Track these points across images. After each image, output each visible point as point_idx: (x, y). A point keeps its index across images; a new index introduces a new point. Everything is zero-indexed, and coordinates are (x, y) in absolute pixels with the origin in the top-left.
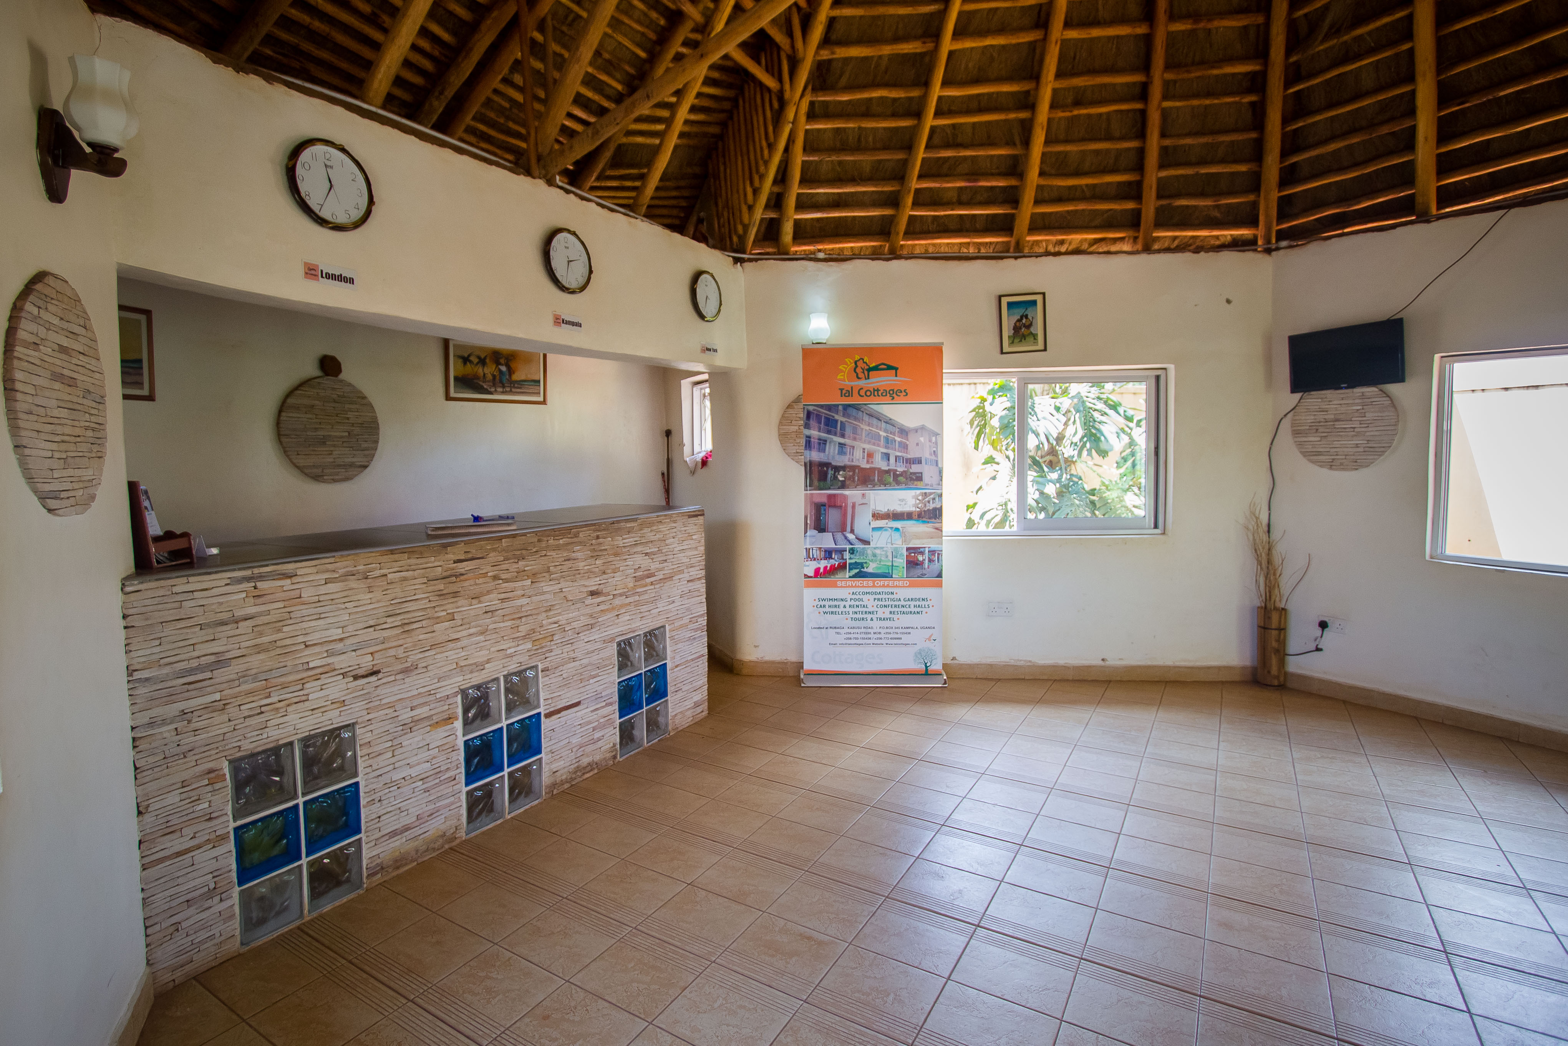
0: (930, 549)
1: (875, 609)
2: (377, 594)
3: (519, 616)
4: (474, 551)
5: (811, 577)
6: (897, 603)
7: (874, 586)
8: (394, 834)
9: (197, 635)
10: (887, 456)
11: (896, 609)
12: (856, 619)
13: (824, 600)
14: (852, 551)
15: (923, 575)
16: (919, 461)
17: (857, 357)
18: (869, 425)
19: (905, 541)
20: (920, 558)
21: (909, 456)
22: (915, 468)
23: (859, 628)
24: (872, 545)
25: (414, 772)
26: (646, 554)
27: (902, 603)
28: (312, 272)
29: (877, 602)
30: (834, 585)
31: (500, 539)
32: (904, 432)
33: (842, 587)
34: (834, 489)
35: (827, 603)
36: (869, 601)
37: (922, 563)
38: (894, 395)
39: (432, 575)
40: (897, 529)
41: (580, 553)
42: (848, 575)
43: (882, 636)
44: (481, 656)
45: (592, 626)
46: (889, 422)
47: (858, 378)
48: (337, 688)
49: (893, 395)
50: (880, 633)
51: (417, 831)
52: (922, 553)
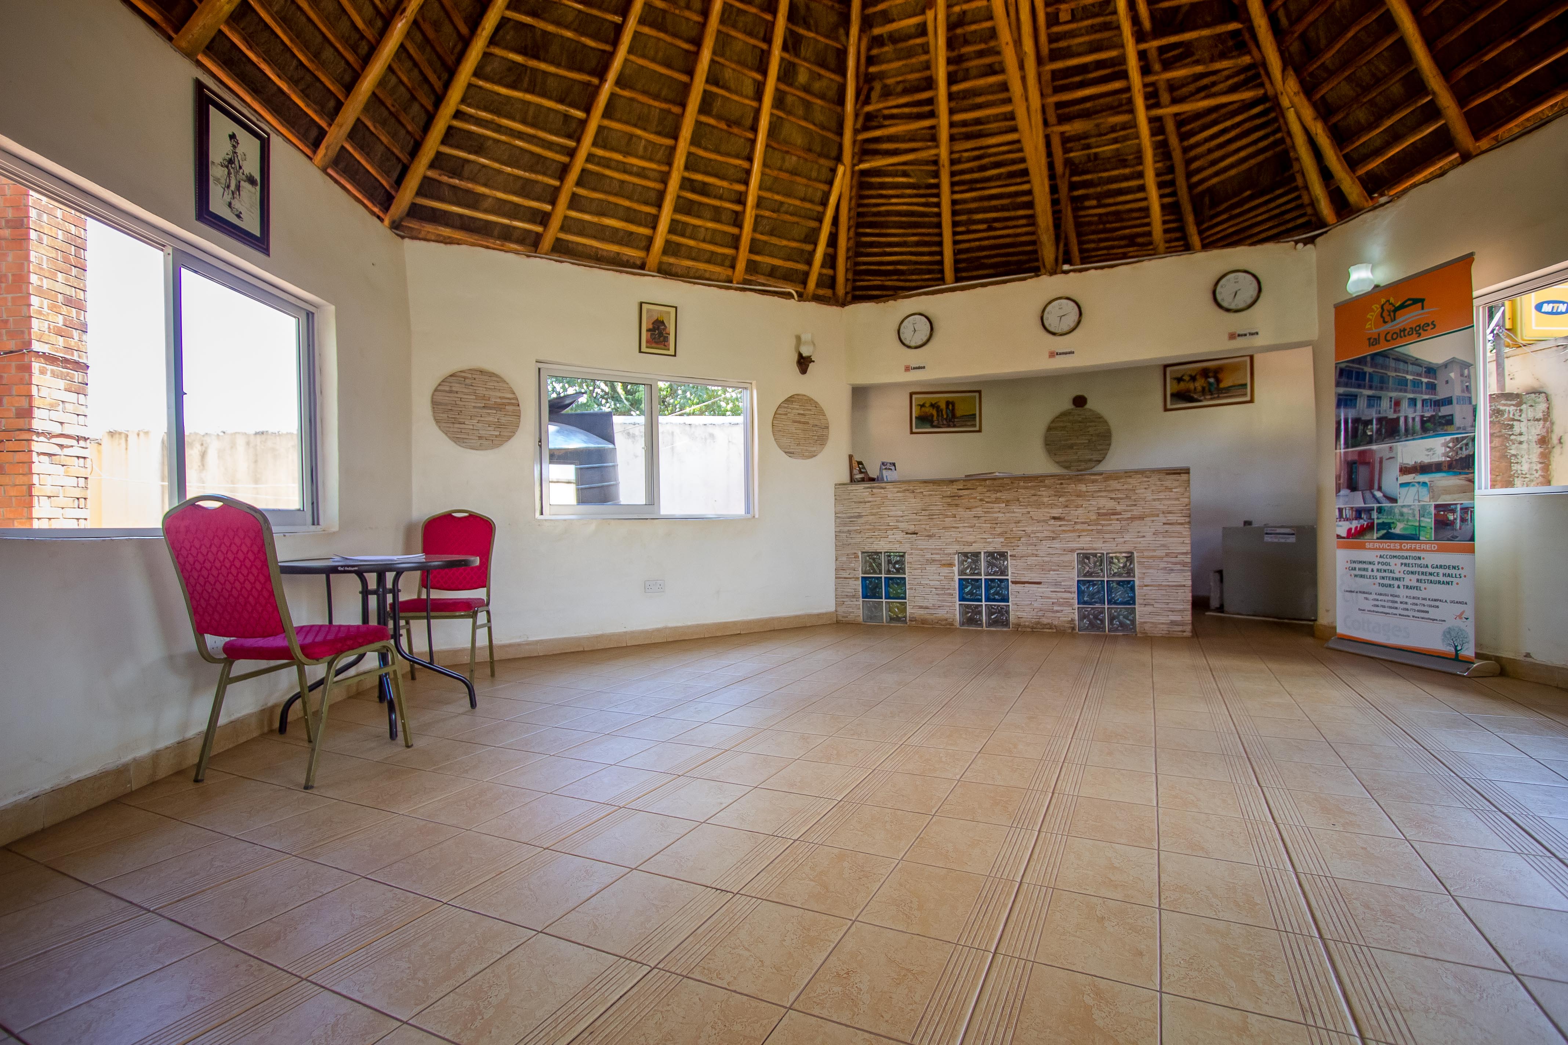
0: (1463, 506)
1: (1402, 575)
2: (918, 500)
3: (995, 523)
4: (969, 485)
5: (1344, 538)
6: (1424, 570)
7: (1401, 549)
8: (921, 607)
9: (854, 505)
10: (1413, 401)
11: (1423, 577)
12: (1383, 585)
13: (1354, 562)
14: (1380, 510)
15: (1453, 538)
16: (1449, 401)
17: (1383, 301)
18: (1396, 371)
19: (1432, 498)
20: (1451, 517)
21: (1438, 398)
22: (1444, 411)
23: (1386, 595)
24: (1400, 503)
25: (932, 583)
26: (1111, 499)
27: (1430, 570)
28: (907, 369)
29: (1404, 568)
30: (1362, 547)
31: (985, 480)
32: (1431, 370)
33: (1370, 549)
34: (1364, 445)
35: (1357, 566)
36: (1396, 566)
37: (1453, 523)
38: (1421, 331)
39: (945, 495)
40: (1424, 484)
41: (1044, 492)
42: (1375, 536)
43: (1409, 607)
44: (971, 538)
45: (1054, 538)
46: (1417, 362)
47: (1385, 322)
48: (900, 536)
49: (1419, 331)
50: (1406, 603)
51: (932, 611)
52: (1453, 511)
